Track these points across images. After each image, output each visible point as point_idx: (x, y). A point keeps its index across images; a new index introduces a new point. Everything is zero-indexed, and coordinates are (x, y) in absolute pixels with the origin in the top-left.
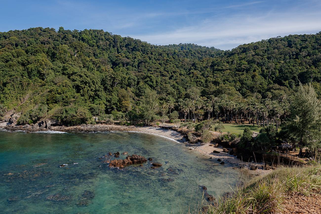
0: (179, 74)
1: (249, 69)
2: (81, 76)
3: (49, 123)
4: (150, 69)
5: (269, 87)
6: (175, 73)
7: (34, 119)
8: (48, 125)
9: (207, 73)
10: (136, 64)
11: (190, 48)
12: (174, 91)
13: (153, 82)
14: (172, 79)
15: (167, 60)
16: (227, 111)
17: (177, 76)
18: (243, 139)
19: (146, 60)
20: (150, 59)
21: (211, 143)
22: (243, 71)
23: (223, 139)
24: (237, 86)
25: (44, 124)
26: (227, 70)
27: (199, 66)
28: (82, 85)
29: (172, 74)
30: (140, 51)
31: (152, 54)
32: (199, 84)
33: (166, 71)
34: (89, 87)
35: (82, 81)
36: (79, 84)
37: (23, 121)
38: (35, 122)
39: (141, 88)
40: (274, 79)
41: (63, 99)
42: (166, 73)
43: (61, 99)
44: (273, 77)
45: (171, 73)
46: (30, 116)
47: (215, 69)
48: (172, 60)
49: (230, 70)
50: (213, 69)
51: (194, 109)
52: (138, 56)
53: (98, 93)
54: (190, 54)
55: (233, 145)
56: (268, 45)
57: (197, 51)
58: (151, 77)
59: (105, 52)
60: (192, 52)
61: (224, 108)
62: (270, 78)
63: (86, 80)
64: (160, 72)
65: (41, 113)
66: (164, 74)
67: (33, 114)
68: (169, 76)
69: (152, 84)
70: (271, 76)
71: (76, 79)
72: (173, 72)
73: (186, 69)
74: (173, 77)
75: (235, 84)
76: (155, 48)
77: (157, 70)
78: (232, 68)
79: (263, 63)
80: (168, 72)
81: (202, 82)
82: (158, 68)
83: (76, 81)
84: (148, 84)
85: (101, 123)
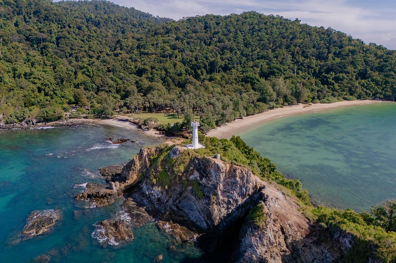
0: (105, 54)
1: (172, 55)
2: (40, 79)
3: (35, 121)
4: (74, 48)
5: (186, 78)
6: (102, 53)
7: (20, 119)
8: (34, 123)
9: (134, 56)
10: (54, 39)
11: (106, 8)
12: (114, 84)
13: (89, 72)
14: (99, 59)
15: (89, 35)
16: (158, 105)
17: (104, 57)
18: (168, 127)
19: (65, 35)
20: (69, 34)
21: (153, 129)
22: (167, 57)
23: (158, 127)
24: (162, 74)
25: (31, 122)
26: (153, 54)
27: (125, 45)
28: (42, 87)
29: (98, 54)
30: (54, 22)
31: (70, 27)
32: (130, 70)
33: (92, 50)
34: (49, 87)
35: (42, 84)
36: (40, 86)
37: (11, 121)
38: (21, 121)
39: (87, 83)
40: (191, 66)
41: (39, 102)
42: (92, 53)
43: (36, 102)
44: (191, 64)
45: (97, 52)
46: (16, 117)
47: (141, 51)
48: (94, 34)
49: (155, 54)
50: (140, 51)
51: (137, 104)
52: (54, 29)
53: (56, 92)
54: (110, 22)
55: (164, 130)
56: (187, 25)
57: (117, 18)
58: (88, 67)
59: (10, 21)
60: (112, 20)
61: (156, 104)
62: (188, 65)
63: (46, 83)
64: (85, 51)
65: (25, 114)
66: (90, 54)
67: (18, 115)
68: (95, 56)
69: (89, 74)
70: (189, 63)
71: (37, 82)
72: (99, 51)
73: (111, 46)
74: (101, 57)
75: (161, 72)
76: (65, 9)
77: (82, 49)
78: (157, 52)
79: (183, 49)
80: (94, 51)
81: (132, 69)
82: (82, 47)
83: (37, 84)
84: (86, 74)
85: (73, 118)
